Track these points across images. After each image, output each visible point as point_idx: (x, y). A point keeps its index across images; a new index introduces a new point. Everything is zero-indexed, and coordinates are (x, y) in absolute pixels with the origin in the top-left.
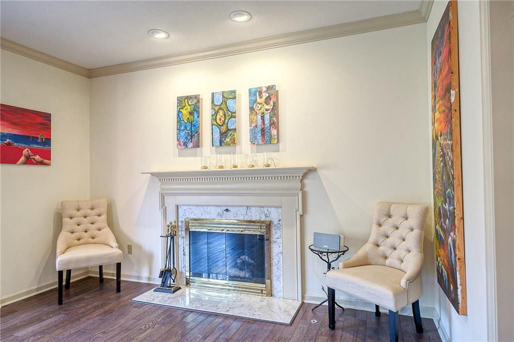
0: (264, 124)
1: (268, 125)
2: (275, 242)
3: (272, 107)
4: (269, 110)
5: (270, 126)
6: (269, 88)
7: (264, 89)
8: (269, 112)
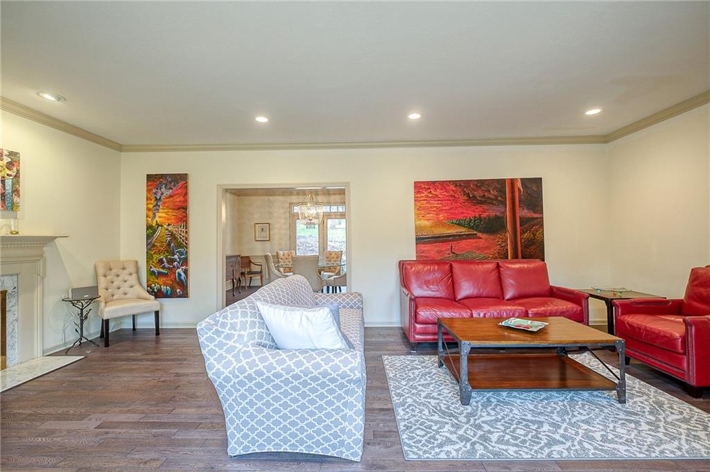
0: (4, 189)
1: (10, 191)
2: (9, 311)
3: (14, 174)
4: (11, 175)
5: (12, 192)
6: (11, 154)
7: (6, 153)
8: (11, 178)
